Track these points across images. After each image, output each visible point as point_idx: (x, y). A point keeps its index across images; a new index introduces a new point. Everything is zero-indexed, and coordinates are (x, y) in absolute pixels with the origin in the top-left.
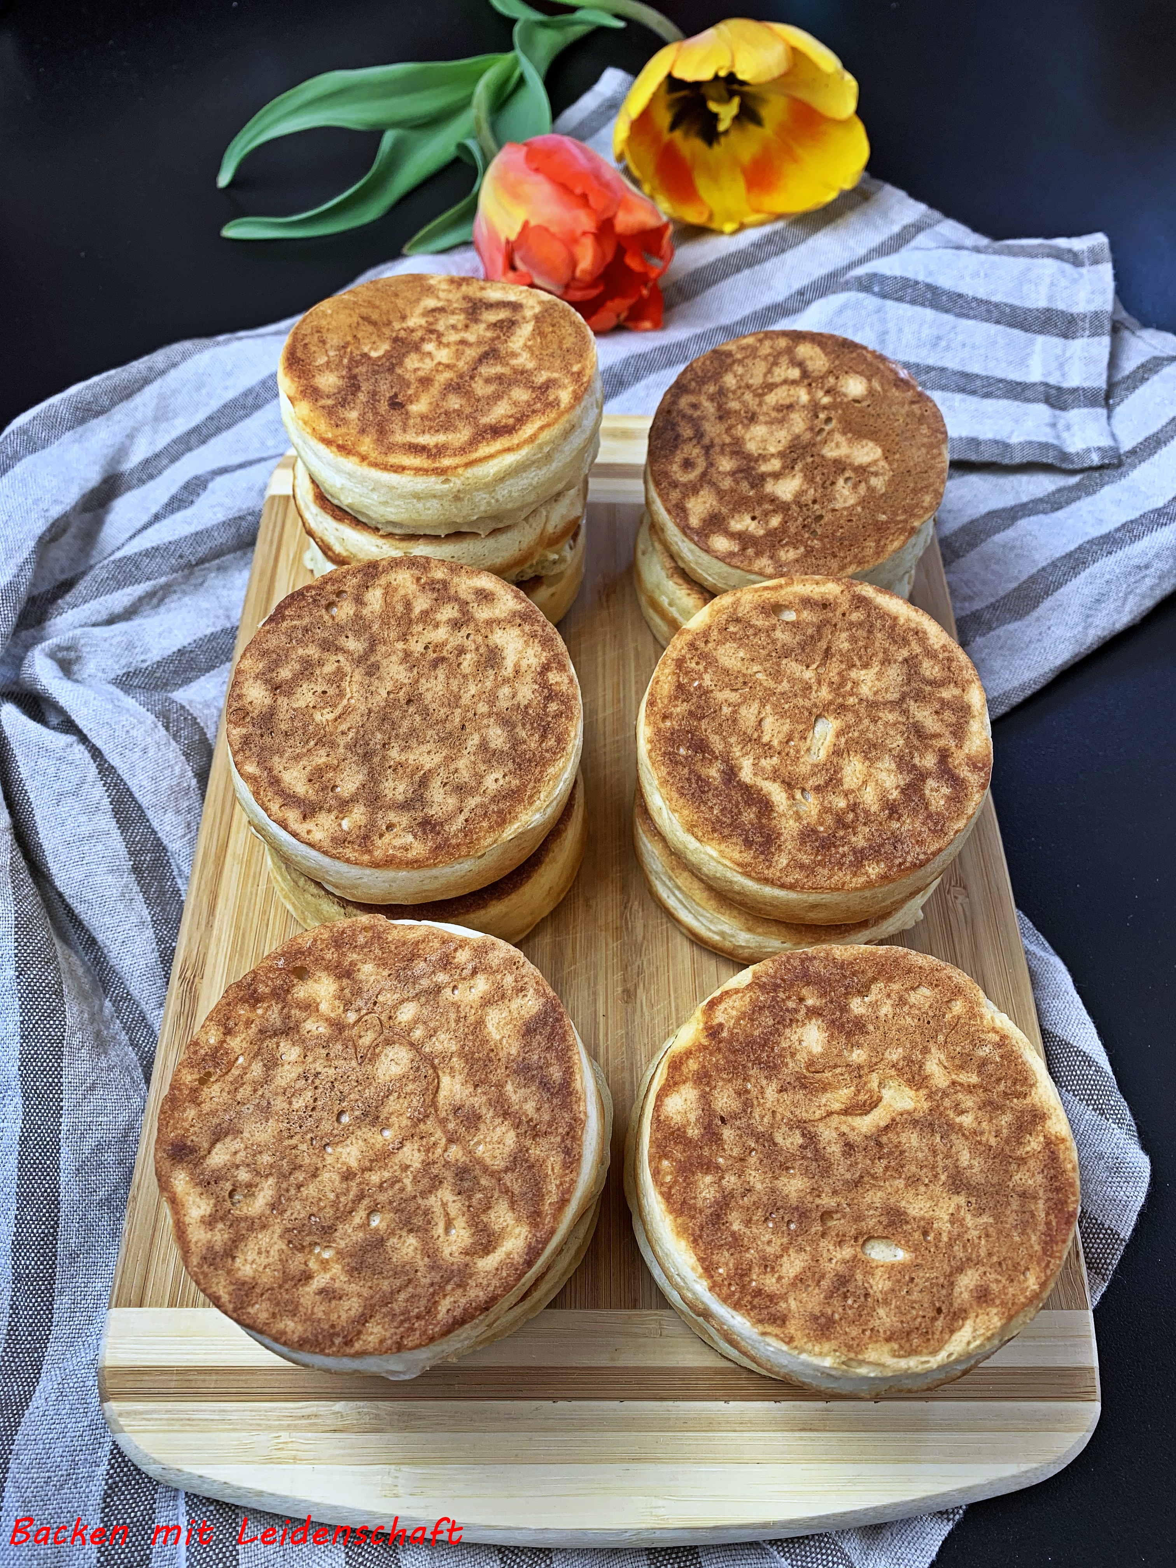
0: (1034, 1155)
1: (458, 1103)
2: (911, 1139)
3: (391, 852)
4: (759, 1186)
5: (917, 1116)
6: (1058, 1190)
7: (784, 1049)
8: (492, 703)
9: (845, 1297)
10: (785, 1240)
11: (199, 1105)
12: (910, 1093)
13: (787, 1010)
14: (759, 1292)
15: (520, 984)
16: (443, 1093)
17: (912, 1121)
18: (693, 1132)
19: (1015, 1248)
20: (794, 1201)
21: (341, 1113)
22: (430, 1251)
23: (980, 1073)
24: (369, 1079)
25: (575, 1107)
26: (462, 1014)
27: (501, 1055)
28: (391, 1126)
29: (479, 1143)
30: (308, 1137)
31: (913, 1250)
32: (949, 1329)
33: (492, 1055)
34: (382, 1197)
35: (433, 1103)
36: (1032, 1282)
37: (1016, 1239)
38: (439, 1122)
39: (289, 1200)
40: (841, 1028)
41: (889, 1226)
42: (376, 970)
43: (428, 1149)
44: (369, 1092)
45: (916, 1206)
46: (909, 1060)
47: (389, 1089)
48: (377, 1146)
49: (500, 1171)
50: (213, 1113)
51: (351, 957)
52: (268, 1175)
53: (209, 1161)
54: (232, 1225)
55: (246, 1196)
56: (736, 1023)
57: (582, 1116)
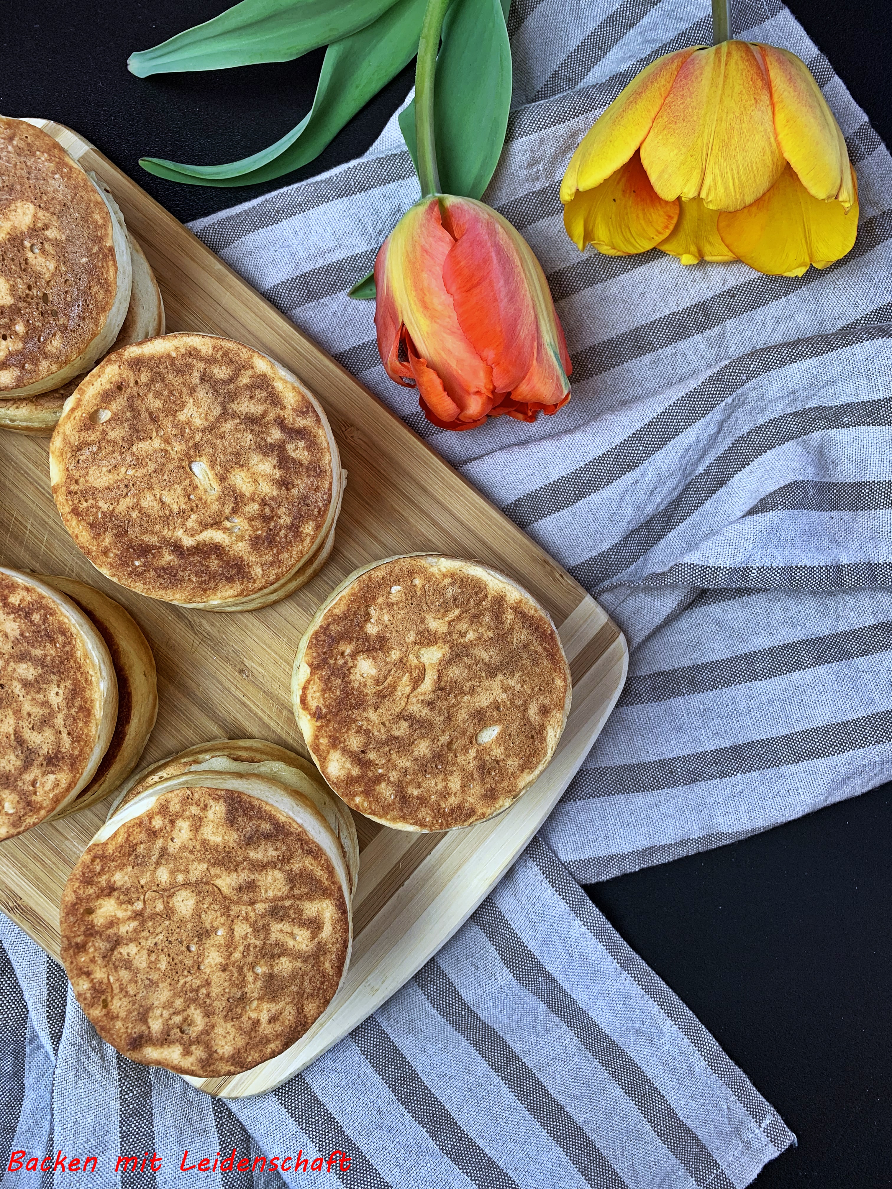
0: (513, 623)
1: (236, 886)
2: (455, 672)
3: (51, 795)
4: (408, 764)
5: (447, 657)
6: (537, 629)
7: (358, 688)
9: (490, 773)
10: (442, 776)
11: (118, 1017)
12: (433, 649)
13: (342, 666)
14: (452, 811)
15: (202, 805)
16: (225, 890)
17: (448, 662)
18: (356, 772)
19: (540, 674)
20: (429, 755)
21: (188, 948)
22: (297, 956)
23: (457, 606)
24: (182, 922)
25: (292, 830)
26: (191, 848)
27: (231, 845)
28: (217, 928)
29: (266, 891)
30: (186, 973)
31: (499, 721)
32: (543, 740)
33: (227, 849)
34: (250, 959)
35: (225, 898)
36: (559, 683)
37: (538, 670)
38: (238, 903)
39: (210, 1005)
40: (374, 649)
41: (479, 721)
42: (123, 873)
43: (246, 919)
44: (189, 926)
45: (483, 700)
46: (420, 633)
47: (197, 914)
48: (222, 942)
49: (289, 891)
50: (129, 1012)
51: (103, 880)
52: (188, 1007)
53: (153, 1031)
54: (198, 1041)
55: (189, 1025)
56: (324, 699)
57: (300, 829)
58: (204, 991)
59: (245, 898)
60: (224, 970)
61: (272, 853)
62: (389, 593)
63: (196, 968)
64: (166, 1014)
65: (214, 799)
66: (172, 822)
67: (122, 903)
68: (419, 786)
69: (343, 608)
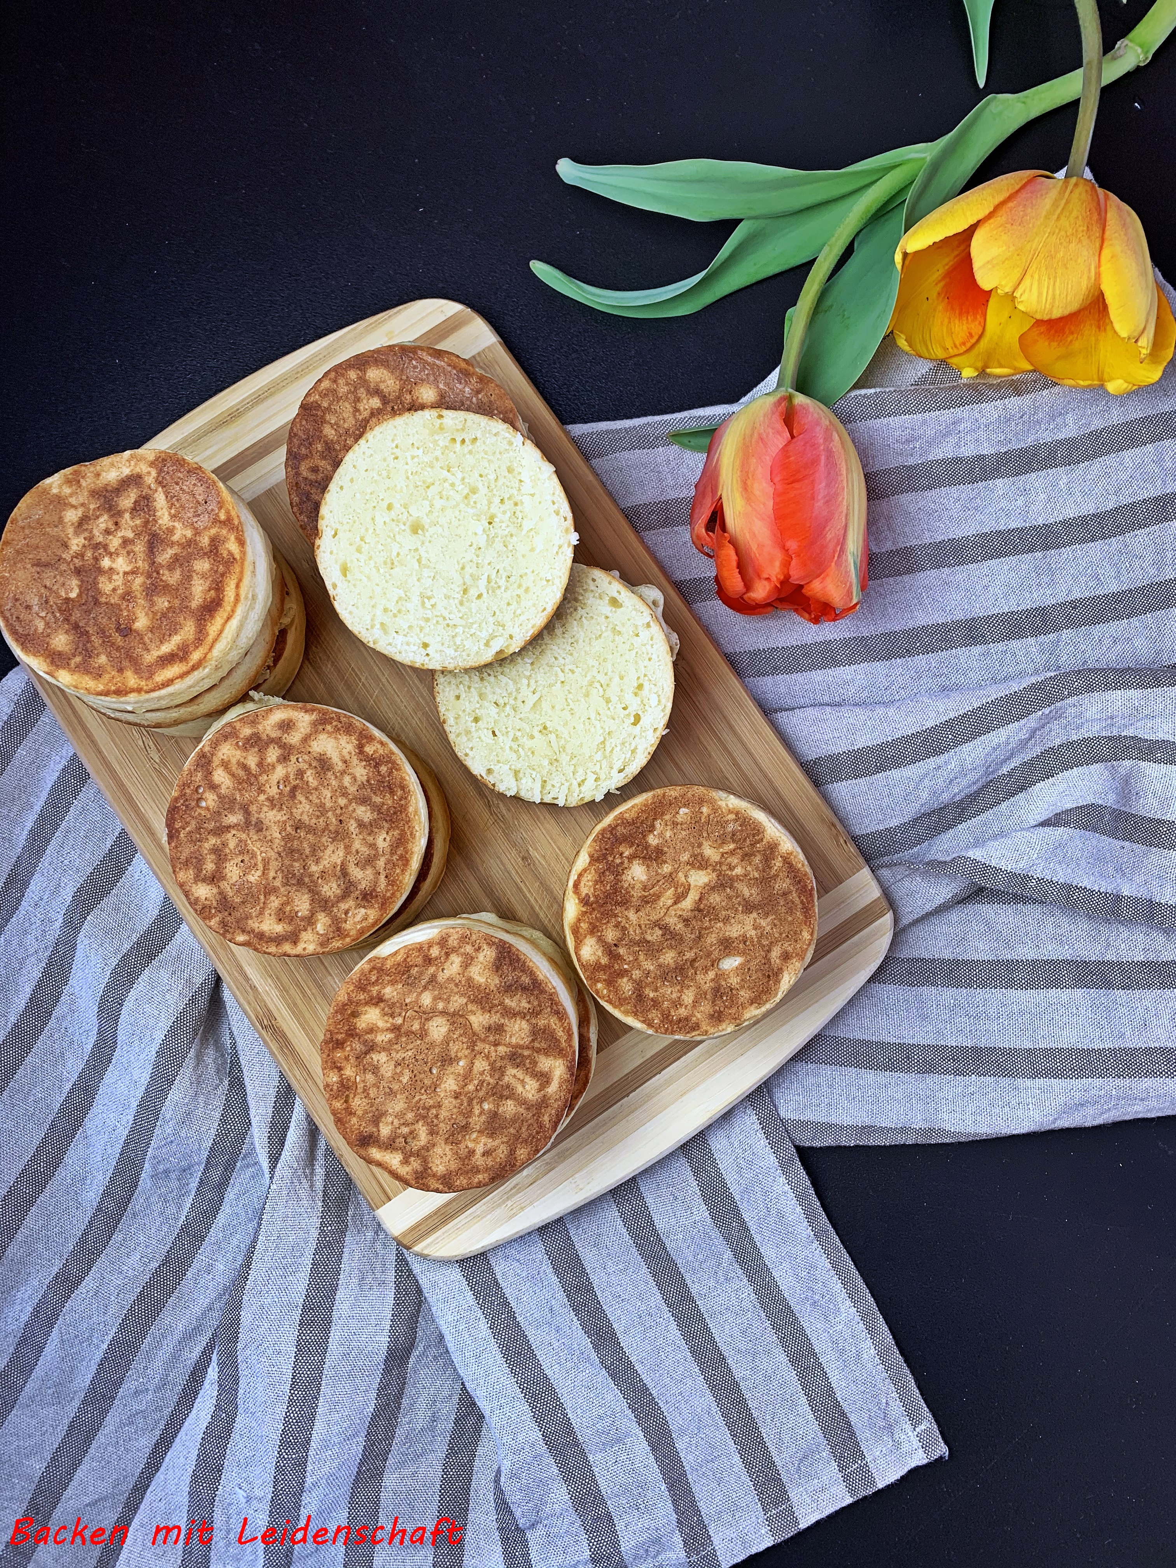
0: (780, 870)
1: (486, 1025)
2: (715, 899)
4: (652, 968)
5: (712, 884)
6: (799, 882)
7: (627, 888)
8: (345, 795)
9: (721, 997)
10: (679, 987)
11: (355, 1113)
12: (701, 873)
13: (618, 865)
14: (679, 1019)
15: (476, 946)
16: (476, 1027)
17: (712, 888)
18: (604, 961)
19: (791, 923)
20: (673, 965)
21: (431, 1070)
22: (522, 1102)
23: (734, 841)
24: (432, 1045)
26: (457, 981)
27: (492, 988)
28: (460, 1059)
29: (511, 1037)
30: (423, 1091)
31: (743, 953)
32: (778, 982)
33: (487, 991)
34: (481, 1094)
35: (474, 1034)
36: (806, 935)
37: (790, 919)
38: (483, 1041)
39: (436, 1125)
40: (650, 858)
41: (725, 949)
42: (393, 988)
43: (487, 1057)
44: (437, 1051)
45: (734, 931)
46: (694, 856)
47: (447, 1041)
48: (461, 1072)
49: (530, 1043)
50: (366, 1112)
51: (375, 990)
52: (417, 1122)
53: (382, 1135)
54: (418, 1155)
55: (414, 1138)
56: (595, 889)
57: (553, 990)
58: (434, 1111)
59: (491, 1039)
60: (456, 1098)
61: (524, 1005)
62: (677, 813)
63: (433, 1089)
64: (396, 1123)
65: (488, 944)
66: (447, 955)
67: (385, 1015)
68: (656, 990)
69: (633, 814)
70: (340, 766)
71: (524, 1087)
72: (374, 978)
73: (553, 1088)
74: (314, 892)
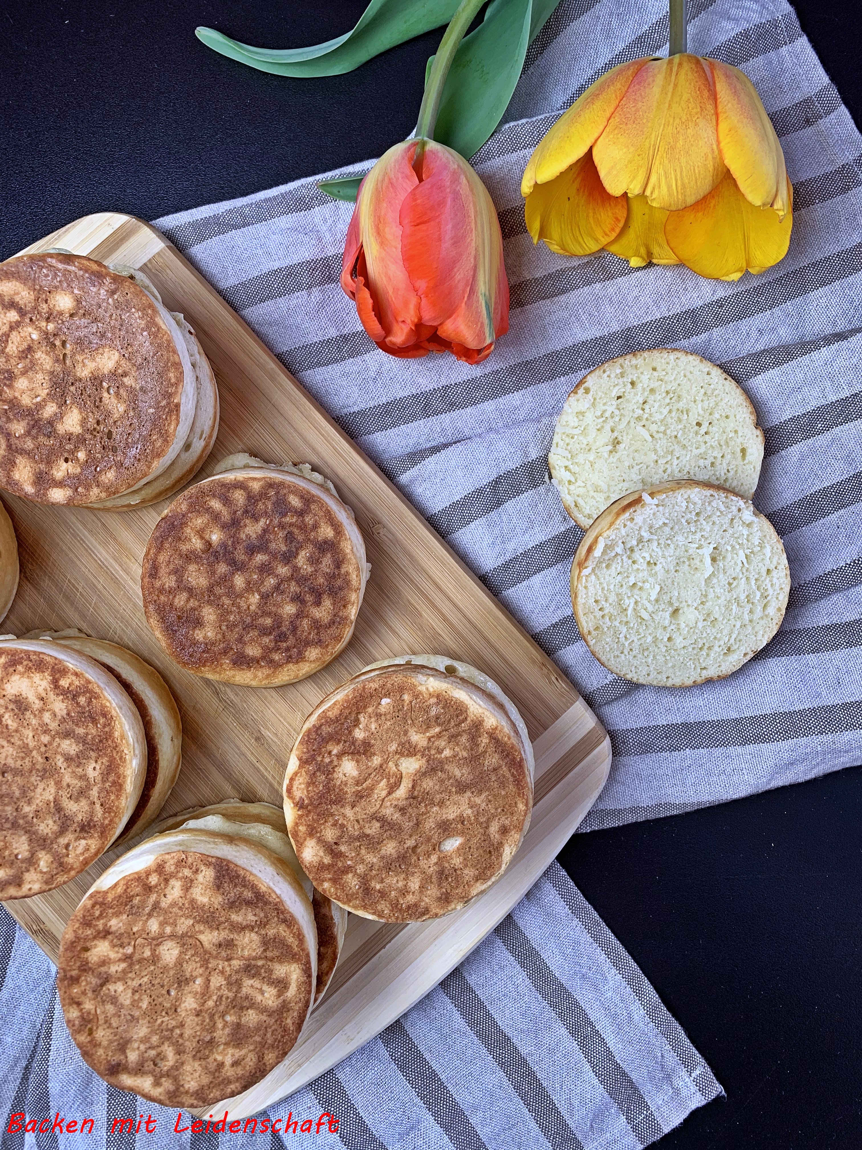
0: (487, 746)
1: (216, 942)
2: (428, 784)
3: (81, 858)
4: (375, 861)
5: (423, 770)
7: (340, 785)
8: (46, 732)
9: (447, 879)
10: (404, 876)
11: (100, 1045)
12: (412, 760)
13: (327, 765)
14: (409, 907)
15: (194, 868)
16: (207, 945)
17: (423, 774)
18: (327, 860)
19: (505, 797)
20: (395, 855)
21: (168, 992)
22: (263, 1009)
23: (439, 725)
24: (165, 969)
25: (271, 899)
26: (181, 904)
27: (216, 906)
28: (196, 977)
29: (242, 950)
30: (164, 1013)
31: (462, 833)
32: (500, 856)
33: (212, 910)
34: (222, 1008)
35: (206, 952)
36: (521, 807)
37: (503, 793)
38: (216, 958)
39: (182, 1044)
40: (359, 752)
41: (444, 831)
42: (119, 919)
43: (222, 972)
44: (172, 973)
45: (451, 813)
46: (402, 744)
47: (180, 963)
48: (199, 990)
49: (262, 953)
50: (111, 1042)
51: (100, 924)
52: (163, 1043)
53: (130, 1061)
54: (168, 1075)
55: (162, 1059)
56: (308, 791)
57: (277, 900)
58: (178, 1031)
59: (224, 954)
60: (197, 1015)
61: (251, 917)
62: (380, 704)
63: (173, 1010)
64: (142, 1047)
65: (205, 864)
66: (166, 881)
67: (114, 946)
68: (382, 881)
69: (336, 712)
70: (37, 704)
71: (263, 994)
72: (97, 913)
73: (292, 992)
74: (29, 831)
